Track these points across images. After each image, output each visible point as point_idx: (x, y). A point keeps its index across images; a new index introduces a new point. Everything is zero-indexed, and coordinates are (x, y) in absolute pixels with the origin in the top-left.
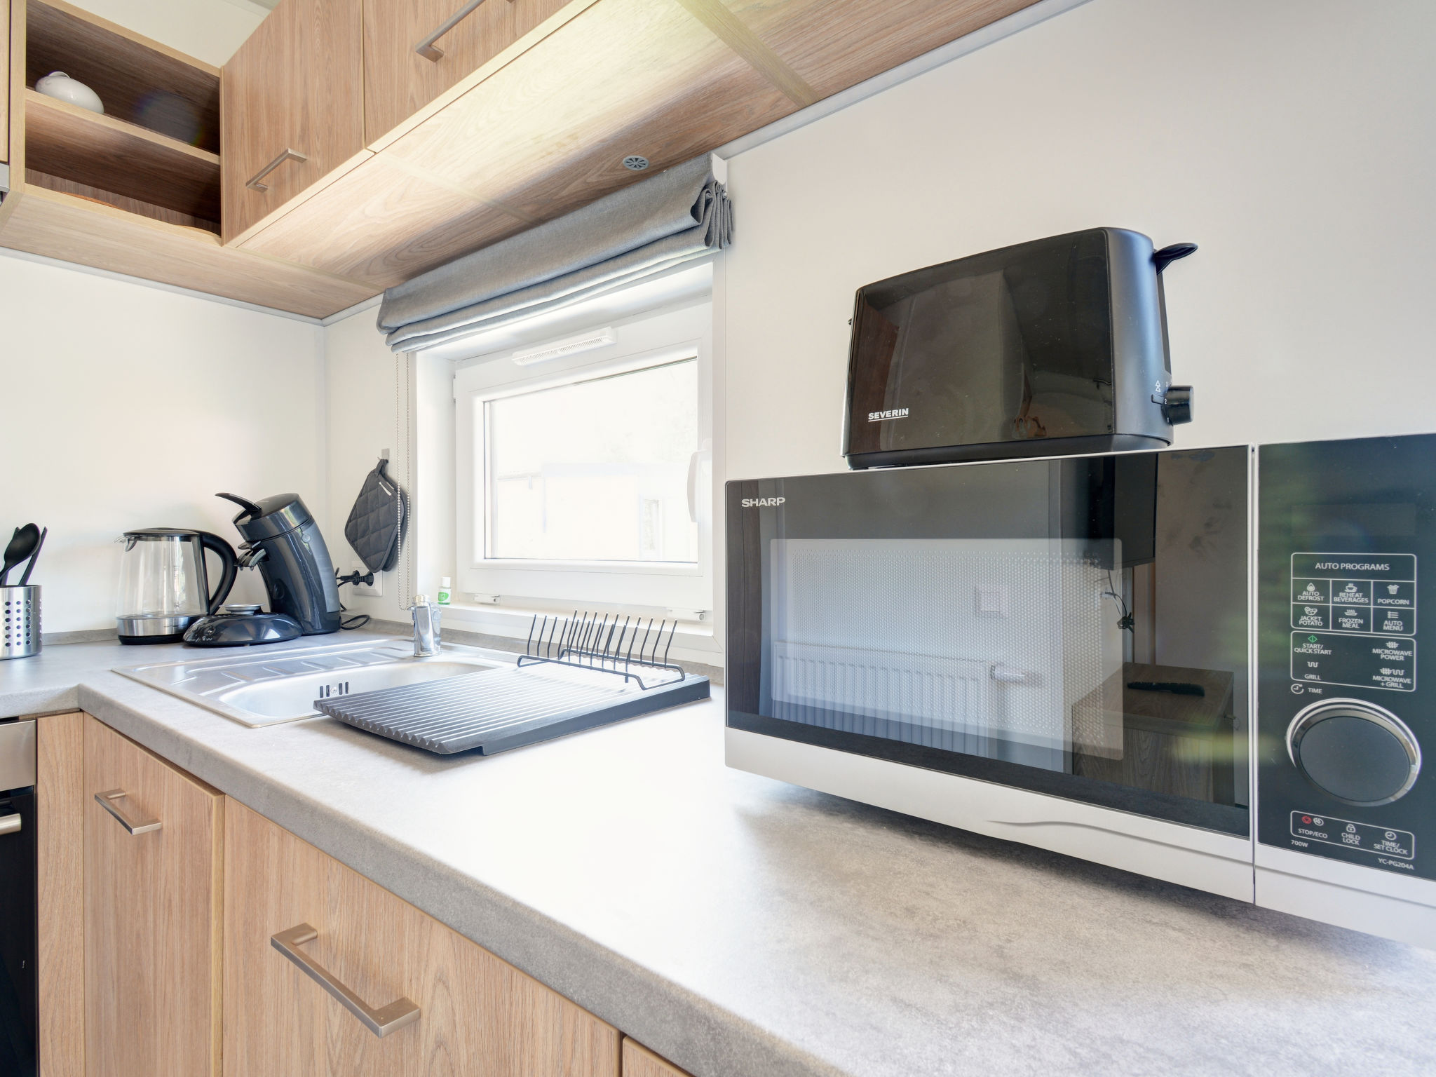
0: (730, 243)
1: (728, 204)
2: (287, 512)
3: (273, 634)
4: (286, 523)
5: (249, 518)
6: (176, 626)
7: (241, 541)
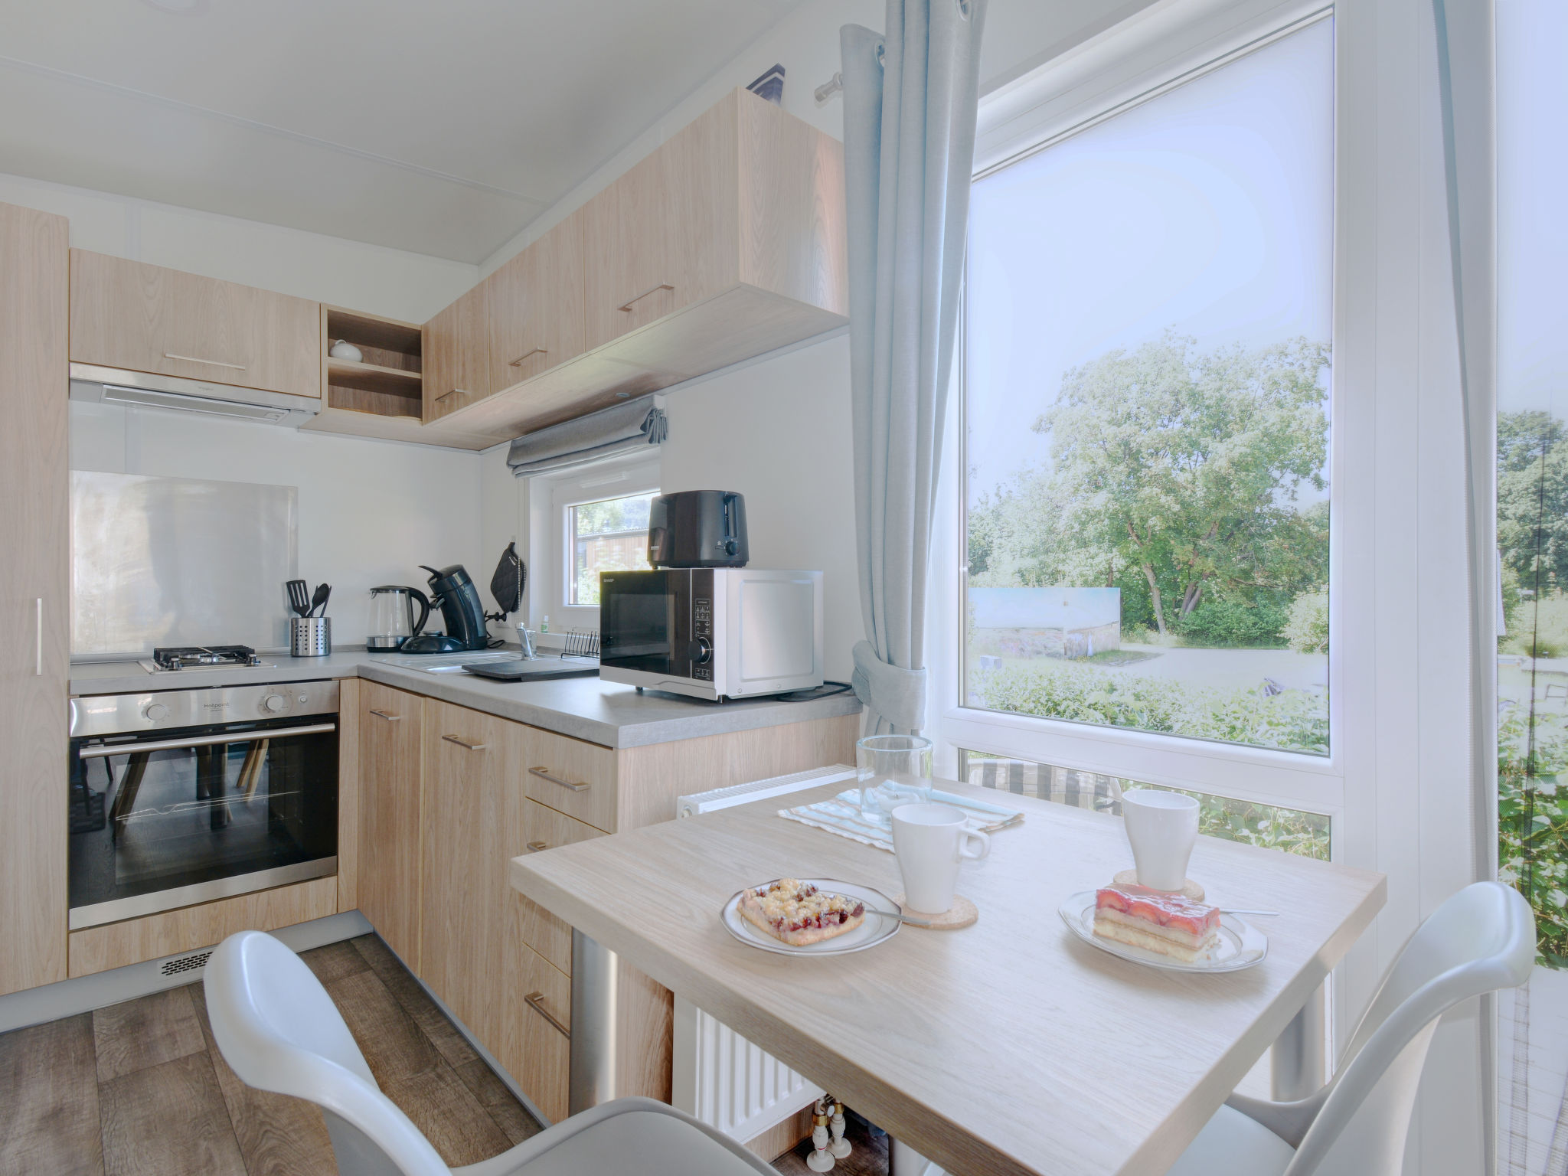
0: (665, 439)
1: (664, 420)
2: (456, 576)
3: (448, 648)
4: (456, 583)
5: (436, 580)
6: (397, 642)
7: (432, 593)
